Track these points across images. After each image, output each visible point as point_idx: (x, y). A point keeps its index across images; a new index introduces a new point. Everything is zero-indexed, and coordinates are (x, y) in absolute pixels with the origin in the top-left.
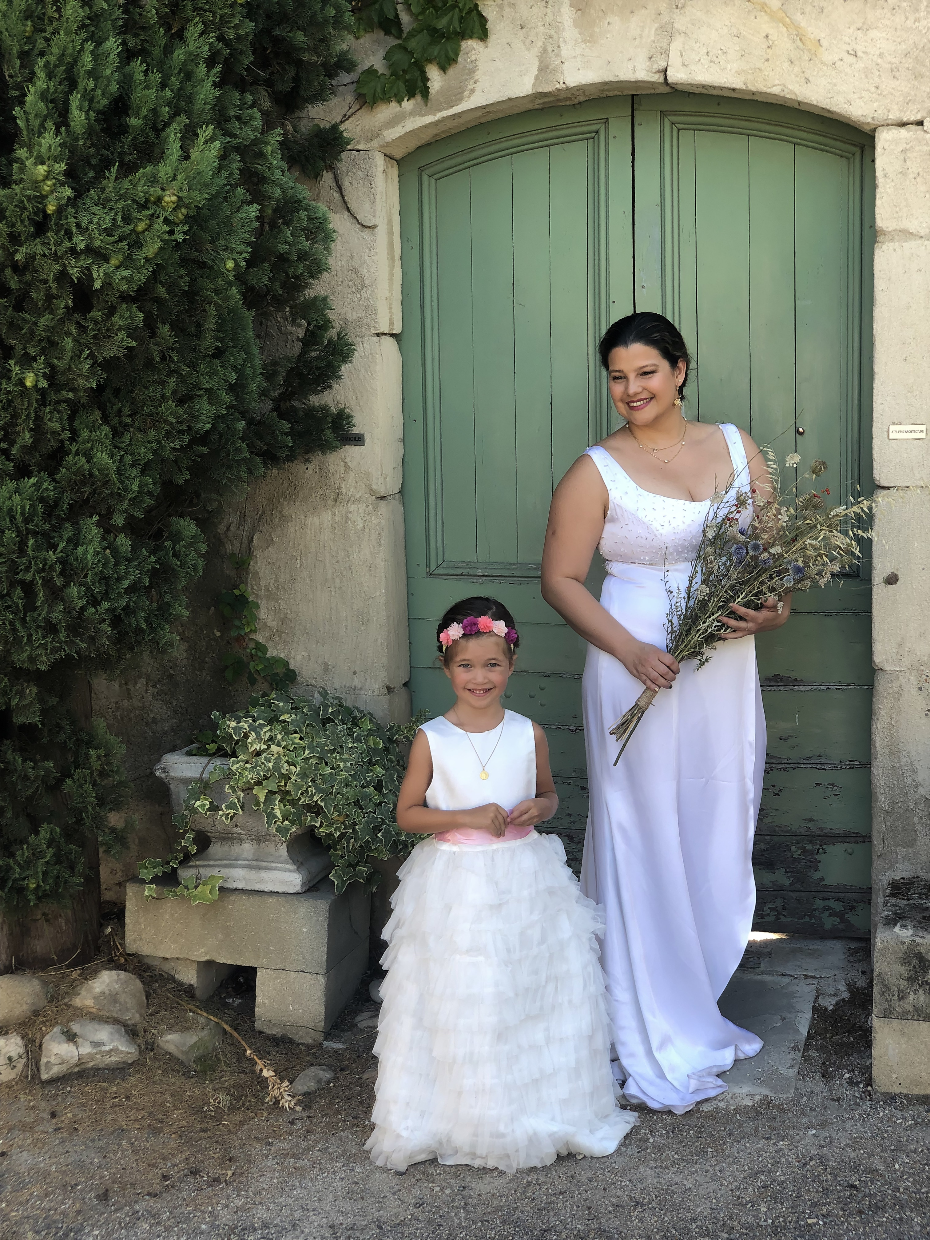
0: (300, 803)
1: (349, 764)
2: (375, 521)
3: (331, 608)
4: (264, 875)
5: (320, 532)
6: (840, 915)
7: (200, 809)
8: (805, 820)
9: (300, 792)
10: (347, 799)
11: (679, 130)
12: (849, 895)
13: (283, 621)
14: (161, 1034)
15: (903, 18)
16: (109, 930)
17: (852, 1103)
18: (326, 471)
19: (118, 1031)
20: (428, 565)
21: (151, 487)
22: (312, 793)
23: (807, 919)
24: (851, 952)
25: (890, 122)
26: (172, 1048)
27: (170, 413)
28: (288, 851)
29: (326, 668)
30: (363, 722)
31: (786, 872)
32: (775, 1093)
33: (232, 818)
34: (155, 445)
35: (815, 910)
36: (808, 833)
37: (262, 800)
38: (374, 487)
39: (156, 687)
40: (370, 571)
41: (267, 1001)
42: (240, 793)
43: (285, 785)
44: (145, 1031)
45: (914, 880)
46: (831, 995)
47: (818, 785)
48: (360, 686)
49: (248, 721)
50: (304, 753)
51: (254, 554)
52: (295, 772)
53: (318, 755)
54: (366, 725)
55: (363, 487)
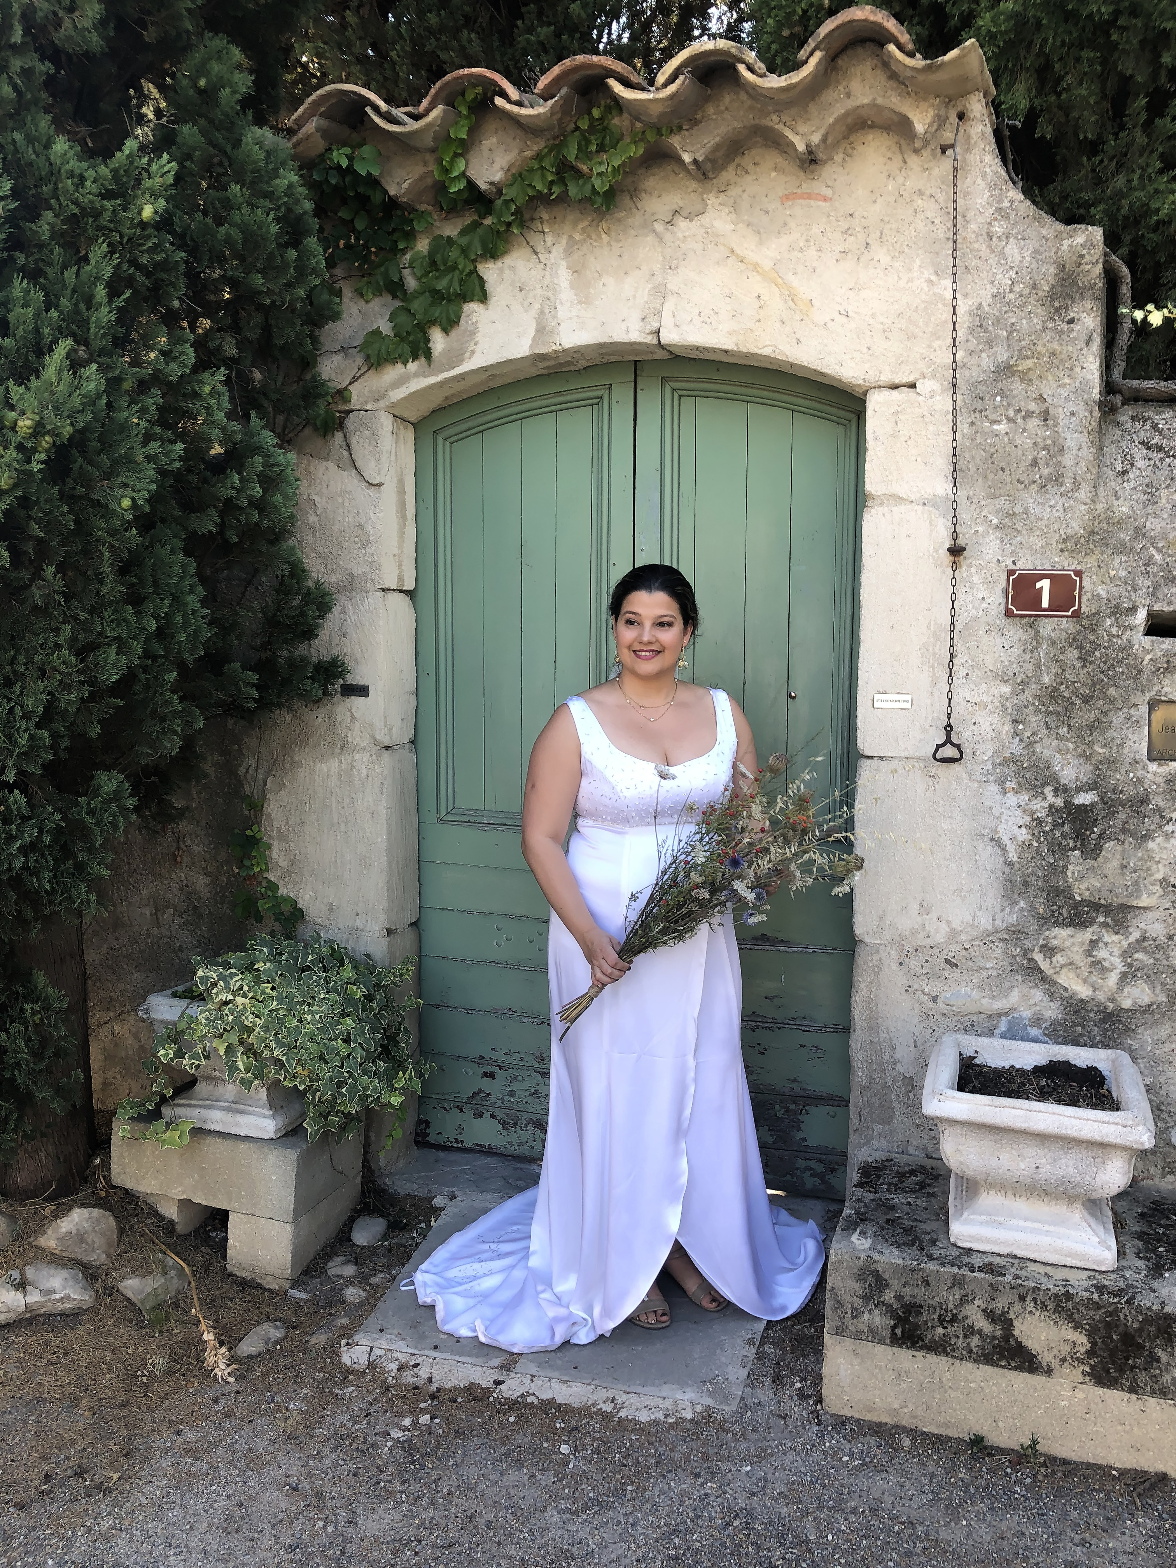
0: (265, 1055)
1: (317, 1017)
2: (378, 770)
3: (337, 851)
4: (241, 1119)
5: (328, 778)
6: (821, 1176)
7: (161, 1058)
8: (790, 1080)
9: (263, 1045)
10: (310, 1054)
11: (680, 396)
12: (831, 1157)
14: (123, 1278)
15: (896, 278)
16: (98, 1161)
17: (798, 1424)
18: (334, 719)
19: (74, 1278)
20: (438, 811)
23: (788, 1178)
24: (830, 1214)
25: (881, 384)
26: (130, 1294)
28: (267, 1095)
29: (331, 908)
30: (344, 970)
31: (769, 1130)
32: (718, 1404)
33: (196, 1067)
36: (791, 1093)
37: (223, 1052)
38: (378, 737)
39: (182, 918)
40: (373, 817)
41: (237, 1244)
43: (248, 1038)
44: (107, 1275)
45: (887, 1164)
47: (802, 1046)
48: (361, 928)
49: (218, 970)
50: (272, 1005)
51: (268, 797)
52: (259, 1025)
53: (285, 1007)
54: (346, 972)
55: (368, 737)
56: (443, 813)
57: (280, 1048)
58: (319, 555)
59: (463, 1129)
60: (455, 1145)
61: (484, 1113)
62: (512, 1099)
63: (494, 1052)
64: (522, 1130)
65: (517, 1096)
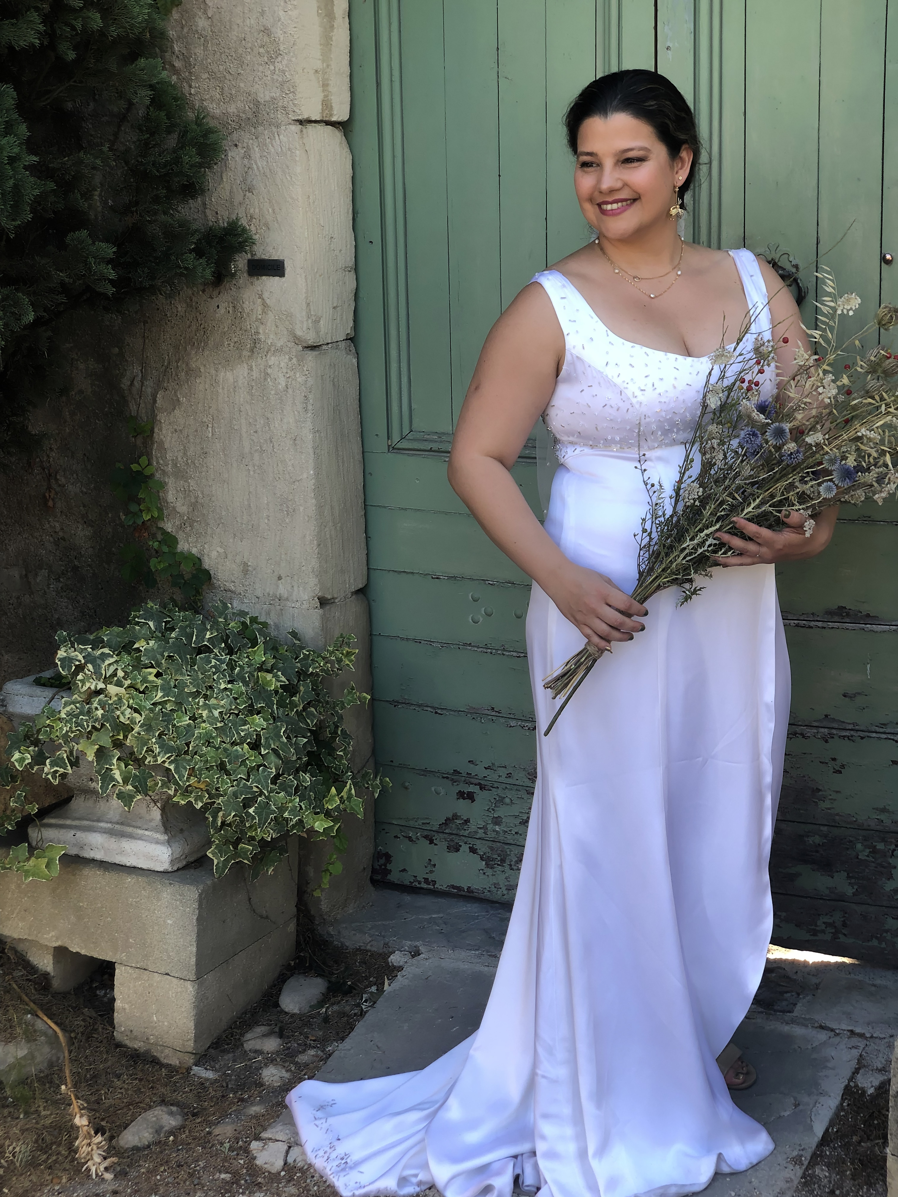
0: (148, 762)
1: (216, 713)
2: (300, 379)
3: (250, 492)
5: (235, 391)
7: (16, 764)
8: (877, 809)
9: (145, 749)
10: (207, 761)
13: (195, 506)
18: (240, 310)
20: (390, 436)
23: (875, 942)
28: (161, 814)
29: (246, 569)
30: (254, 652)
31: (848, 877)
36: (878, 828)
38: (299, 333)
39: (59, 581)
40: (295, 445)
41: (127, 1006)
43: (127, 739)
48: (286, 596)
49: (86, 649)
50: (156, 696)
51: (158, 418)
52: (139, 722)
53: (174, 699)
54: (258, 655)
55: (285, 333)
56: (396, 437)
57: (165, 754)
58: (212, 75)
59: (435, 865)
60: (425, 886)
61: (460, 846)
62: (497, 828)
63: (472, 765)
64: (512, 869)
65: (504, 824)
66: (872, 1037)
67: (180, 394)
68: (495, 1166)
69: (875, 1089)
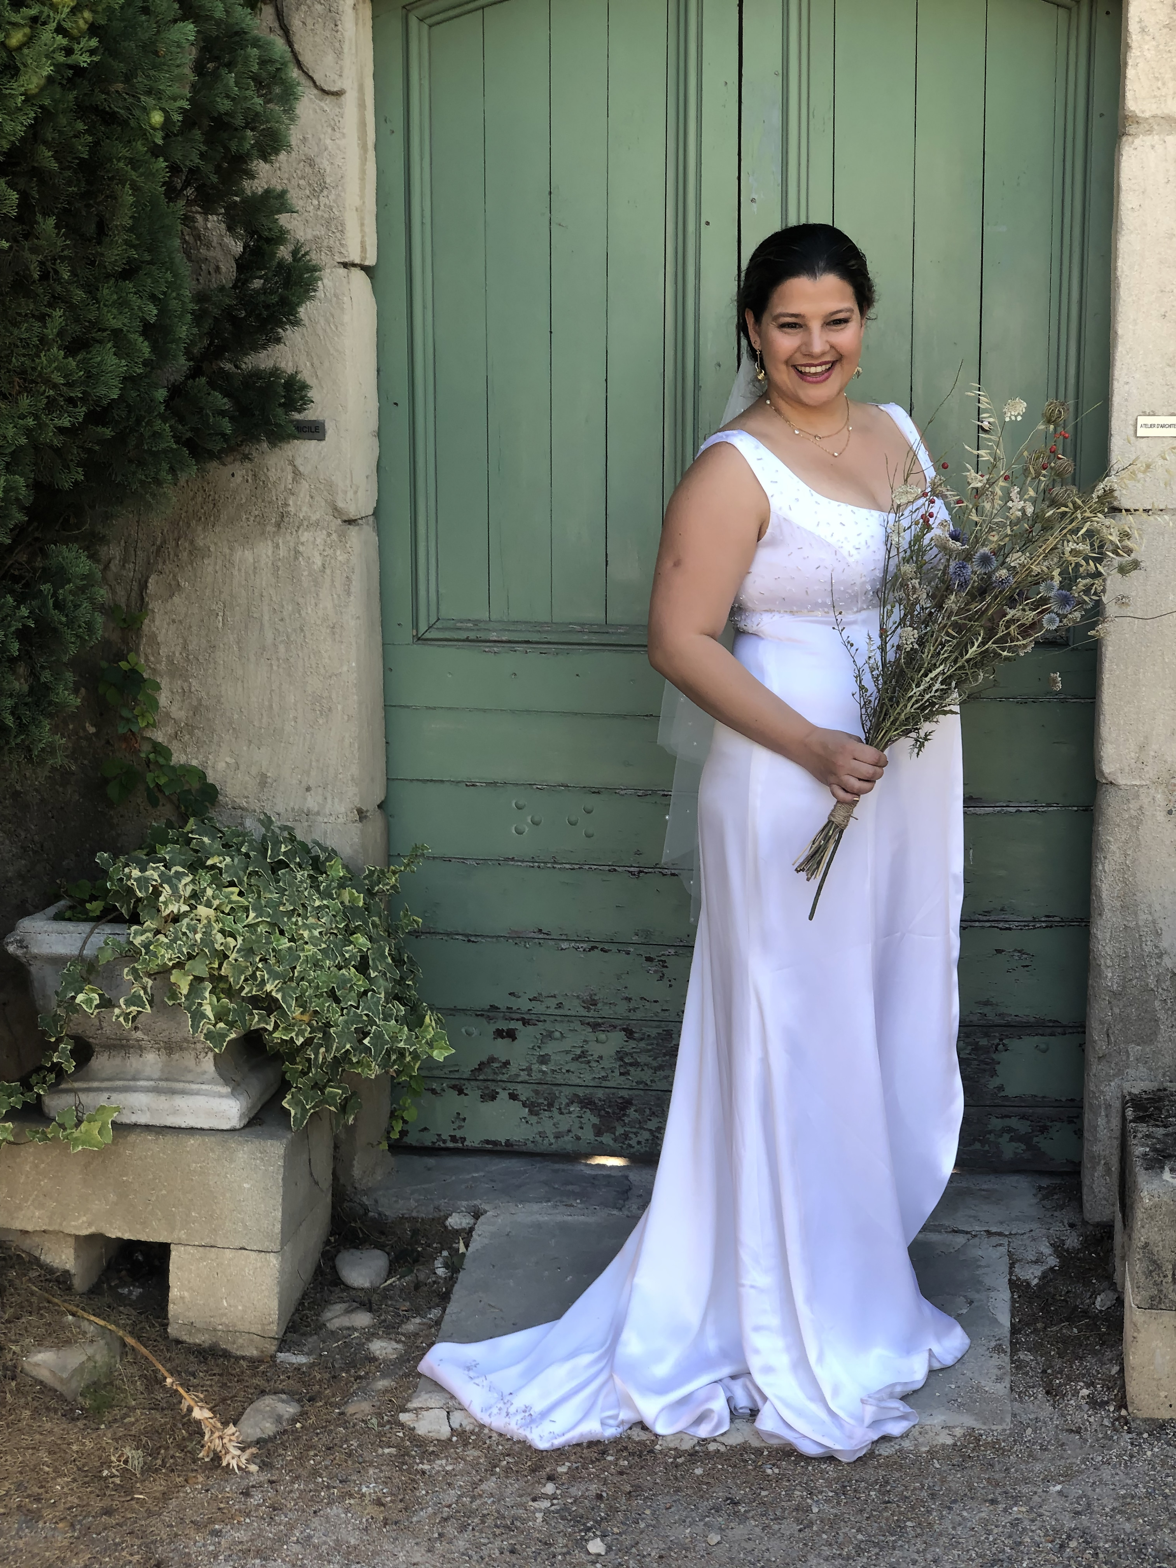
0: (243, 994)
1: (316, 933)
2: (341, 557)
3: (272, 691)
4: (180, 1102)
6: (1025, 1139)
7: (83, 1005)
8: (980, 1003)
9: (243, 978)
10: (317, 987)
12: (1040, 1110)
13: (195, 711)
14: (27, 1352)
17: (1100, 1436)
18: (263, 478)
20: (416, 625)
21: (23, 491)
22: (263, 980)
23: (977, 1146)
24: (1044, 1192)
26: (44, 1374)
27: (57, 369)
28: (216, 1064)
30: (331, 866)
32: (984, 1424)
33: (134, 1018)
34: (31, 422)
35: (990, 1132)
36: (982, 1022)
37: (185, 991)
38: (340, 504)
40: (334, 634)
41: (188, 1295)
42: (147, 980)
43: (220, 968)
45: (1161, 1094)
46: (1032, 1262)
47: (999, 951)
48: (316, 809)
49: (158, 867)
50: (247, 917)
51: (150, 607)
52: (234, 947)
53: (268, 920)
54: (335, 870)
55: (323, 504)
56: (423, 627)
57: (274, 980)
59: (464, 1119)
60: (451, 1145)
61: (497, 1093)
62: (544, 1068)
63: (513, 998)
64: (561, 1113)
65: (553, 1062)
66: (1011, 1234)
67: (182, 578)
68: (702, 1394)
69: (1040, 1279)
